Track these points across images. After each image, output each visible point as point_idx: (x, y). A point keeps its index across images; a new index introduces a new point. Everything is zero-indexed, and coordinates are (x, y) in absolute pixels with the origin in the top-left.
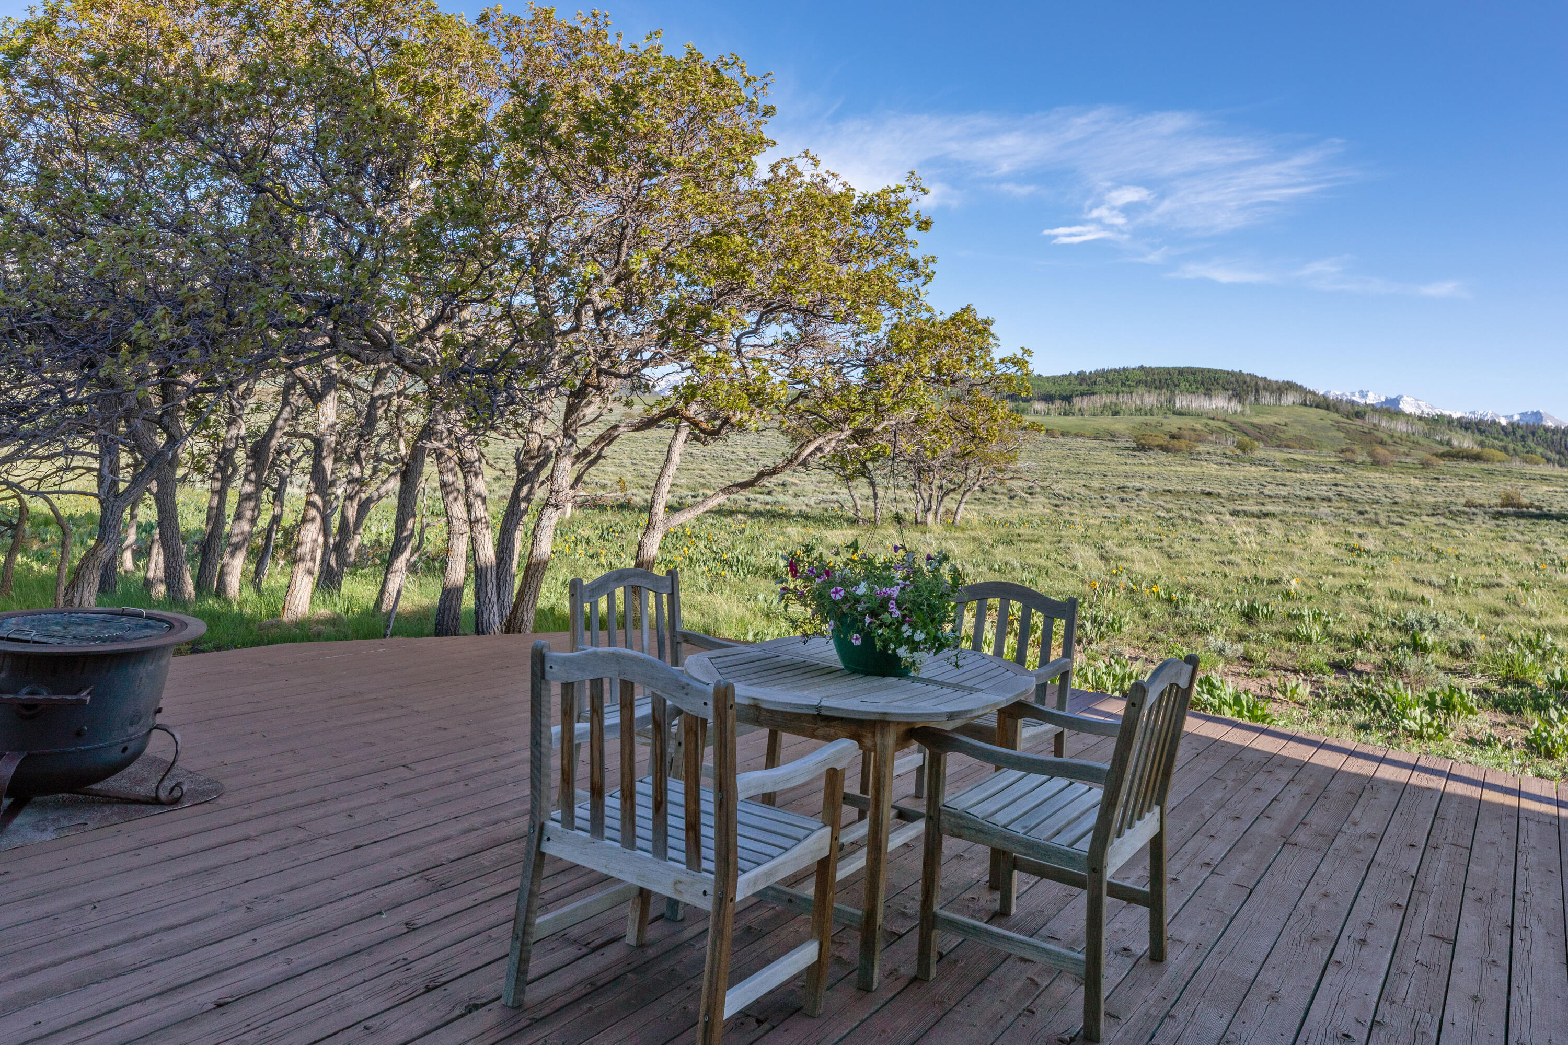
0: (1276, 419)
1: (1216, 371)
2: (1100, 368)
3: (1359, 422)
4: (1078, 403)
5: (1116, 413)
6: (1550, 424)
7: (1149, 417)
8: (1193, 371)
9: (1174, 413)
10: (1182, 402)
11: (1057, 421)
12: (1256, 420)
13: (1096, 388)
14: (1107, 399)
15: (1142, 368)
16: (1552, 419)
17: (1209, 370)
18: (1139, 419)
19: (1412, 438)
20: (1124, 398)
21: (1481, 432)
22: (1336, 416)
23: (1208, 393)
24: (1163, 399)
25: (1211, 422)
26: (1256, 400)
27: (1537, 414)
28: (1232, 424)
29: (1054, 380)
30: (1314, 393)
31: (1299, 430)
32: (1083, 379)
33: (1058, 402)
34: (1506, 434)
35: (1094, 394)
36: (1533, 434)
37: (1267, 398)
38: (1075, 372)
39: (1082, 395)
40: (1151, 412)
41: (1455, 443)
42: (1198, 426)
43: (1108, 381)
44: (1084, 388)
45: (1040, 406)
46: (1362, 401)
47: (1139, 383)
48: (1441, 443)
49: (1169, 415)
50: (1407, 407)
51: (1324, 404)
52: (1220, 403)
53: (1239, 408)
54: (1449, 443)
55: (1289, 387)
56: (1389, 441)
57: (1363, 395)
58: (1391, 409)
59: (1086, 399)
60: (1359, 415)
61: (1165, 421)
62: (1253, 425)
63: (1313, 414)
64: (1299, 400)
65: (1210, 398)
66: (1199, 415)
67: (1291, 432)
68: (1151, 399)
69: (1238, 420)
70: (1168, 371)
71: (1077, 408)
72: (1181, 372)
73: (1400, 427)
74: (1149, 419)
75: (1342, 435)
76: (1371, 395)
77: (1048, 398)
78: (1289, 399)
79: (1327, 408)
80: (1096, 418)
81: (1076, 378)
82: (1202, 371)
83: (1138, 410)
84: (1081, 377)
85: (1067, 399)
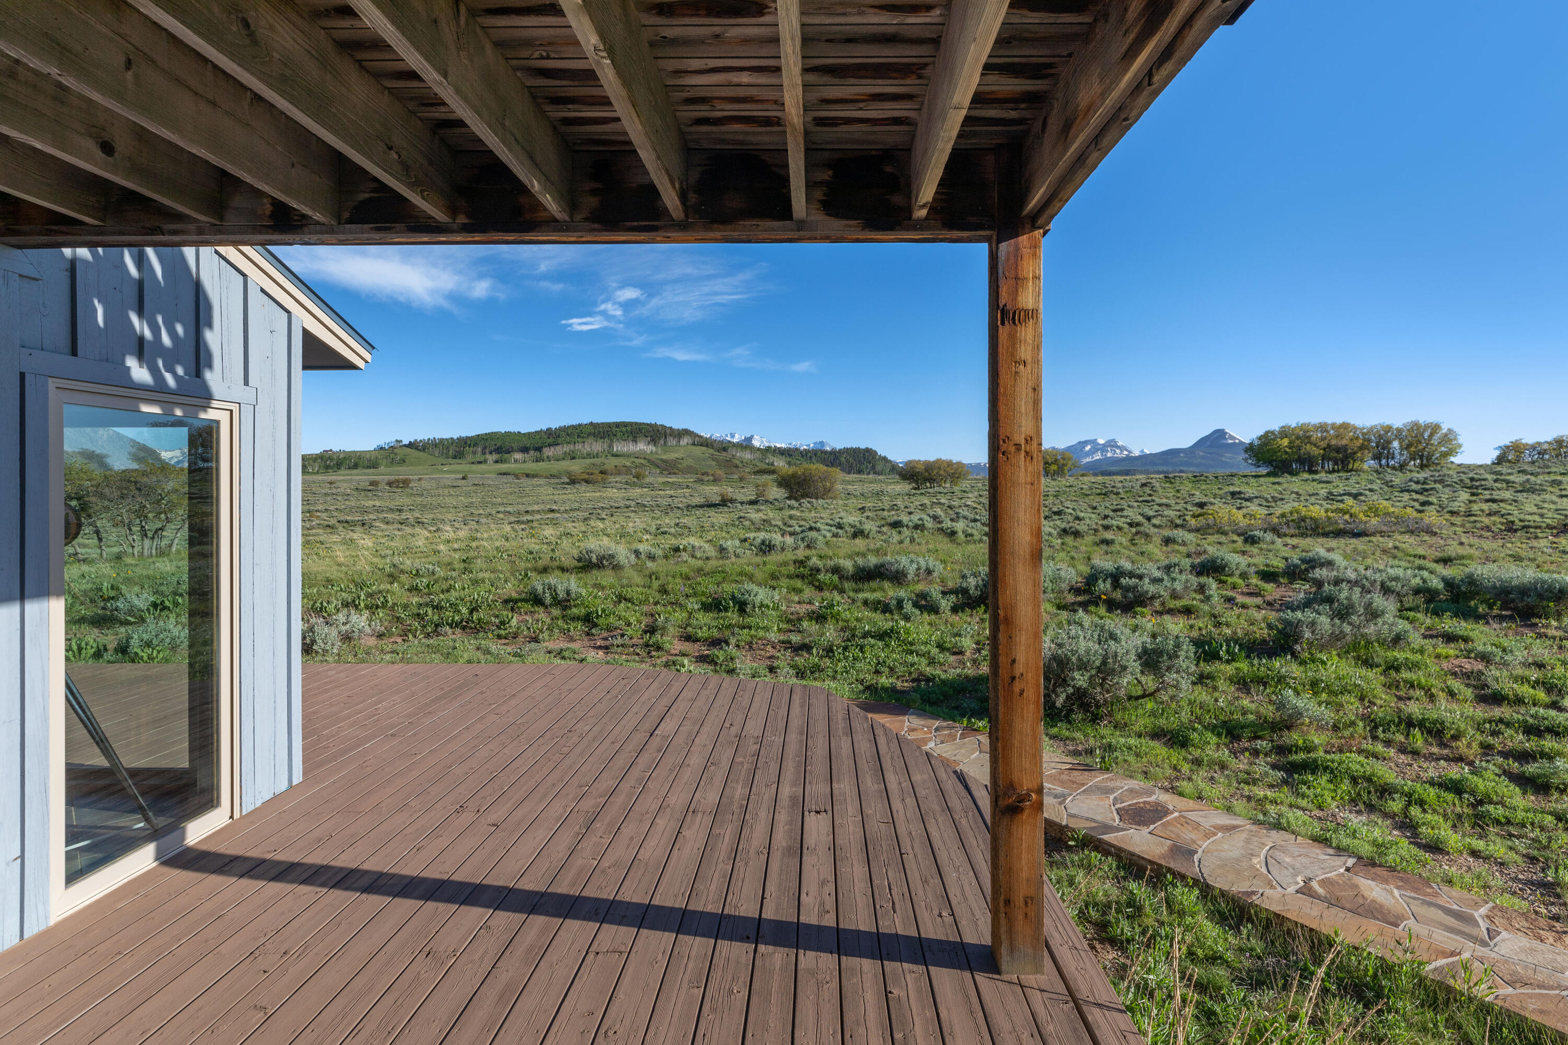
0: (676, 455)
1: (640, 424)
2: (562, 425)
3: (724, 454)
4: (547, 452)
5: (573, 458)
6: (828, 449)
7: (596, 459)
8: (625, 424)
9: (613, 455)
10: (618, 447)
11: (532, 467)
12: (664, 457)
13: (560, 440)
14: (567, 448)
15: (591, 423)
16: (829, 445)
17: (636, 423)
18: (588, 461)
19: (754, 462)
20: (579, 446)
21: (790, 455)
22: (711, 451)
23: (635, 440)
24: (606, 446)
25: (636, 460)
26: (665, 443)
27: (822, 443)
28: (649, 461)
29: (529, 435)
30: (701, 437)
31: (689, 462)
32: (550, 434)
33: (532, 452)
34: (802, 456)
35: (558, 444)
36: (816, 455)
37: (672, 442)
38: (544, 428)
39: (550, 445)
40: (597, 456)
41: (776, 464)
42: (628, 464)
43: (568, 435)
44: (551, 440)
45: (518, 456)
46: (732, 440)
47: (589, 434)
48: (768, 464)
49: (610, 457)
50: (756, 443)
51: (706, 443)
52: (642, 446)
53: (654, 449)
54: (772, 464)
55: (686, 432)
56: (740, 465)
57: (733, 436)
58: (746, 445)
59: (552, 449)
60: (725, 449)
61: (606, 461)
62: (662, 460)
63: (698, 450)
64: (691, 442)
65: (636, 442)
66: (627, 456)
67: (685, 464)
68: (597, 446)
69: (653, 458)
70: (609, 425)
71: (545, 456)
72: (618, 425)
73: (747, 456)
74: (595, 460)
75: (714, 463)
76: (737, 435)
77: (524, 450)
78: (685, 441)
79: (707, 446)
80: (559, 462)
81: (545, 433)
82: (631, 424)
83: (589, 455)
84: (549, 432)
85: (539, 449)
